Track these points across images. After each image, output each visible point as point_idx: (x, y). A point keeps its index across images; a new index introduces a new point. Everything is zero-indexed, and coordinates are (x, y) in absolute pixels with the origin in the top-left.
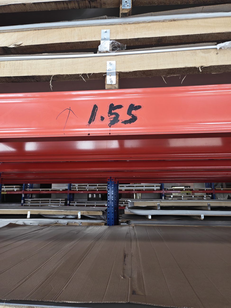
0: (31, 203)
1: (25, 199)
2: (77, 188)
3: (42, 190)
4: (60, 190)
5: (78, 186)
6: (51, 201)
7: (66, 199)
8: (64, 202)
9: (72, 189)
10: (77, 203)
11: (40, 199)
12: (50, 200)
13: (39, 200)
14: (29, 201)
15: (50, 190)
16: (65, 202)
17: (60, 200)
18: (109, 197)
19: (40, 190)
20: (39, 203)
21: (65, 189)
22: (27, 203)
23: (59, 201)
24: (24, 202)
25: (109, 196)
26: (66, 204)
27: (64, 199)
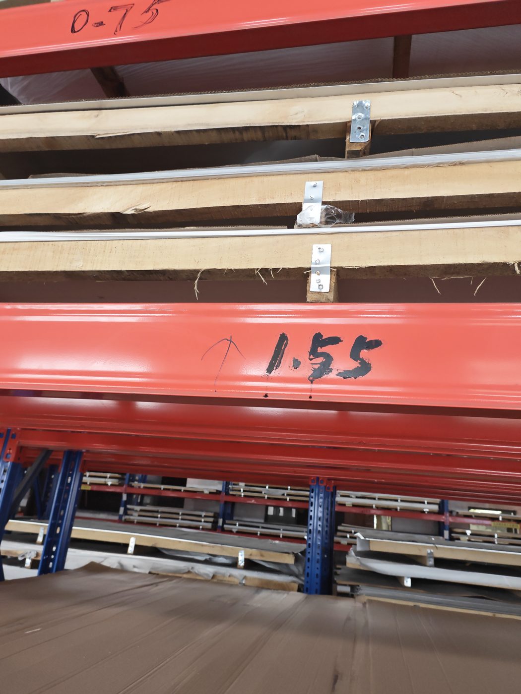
0: (139, 516)
1: (129, 506)
2: (242, 490)
3: (165, 489)
4: (203, 492)
5: (246, 487)
6: (183, 514)
7: (215, 513)
8: (211, 520)
9: (231, 493)
10: (240, 525)
11: (161, 509)
12: (180, 513)
13: (157, 512)
14: (136, 511)
15: (182, 491)
16: (214, 521)
17: (203, 516)
18: (311, 522)
19: (160, 489)
20: (157, 517)
21: (215, 491)
22: (132, 515)
23: (200, 516)
24: (125, 513)
25: (311, 518)
26: (215, 528)
27: (211, 514)
